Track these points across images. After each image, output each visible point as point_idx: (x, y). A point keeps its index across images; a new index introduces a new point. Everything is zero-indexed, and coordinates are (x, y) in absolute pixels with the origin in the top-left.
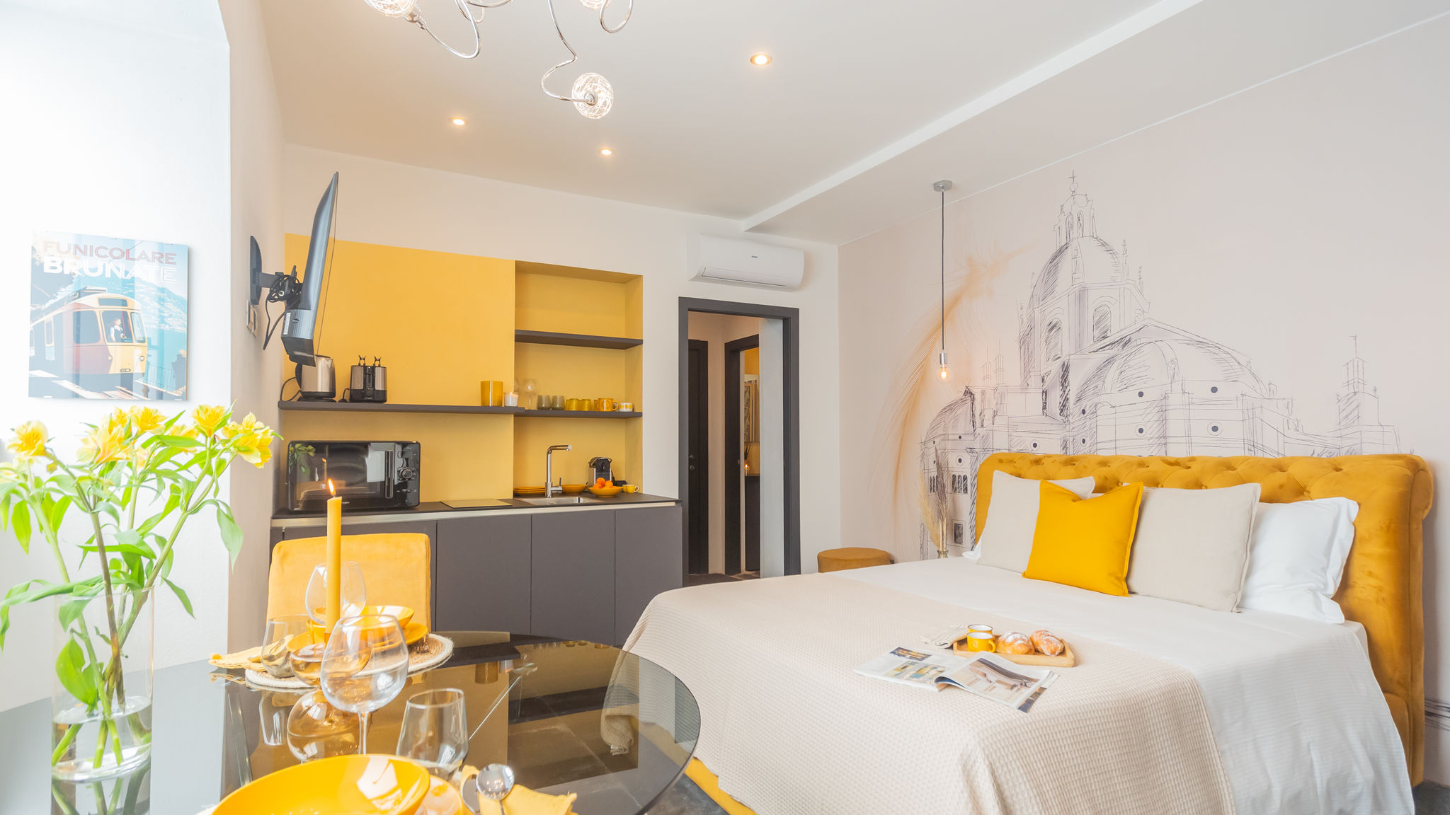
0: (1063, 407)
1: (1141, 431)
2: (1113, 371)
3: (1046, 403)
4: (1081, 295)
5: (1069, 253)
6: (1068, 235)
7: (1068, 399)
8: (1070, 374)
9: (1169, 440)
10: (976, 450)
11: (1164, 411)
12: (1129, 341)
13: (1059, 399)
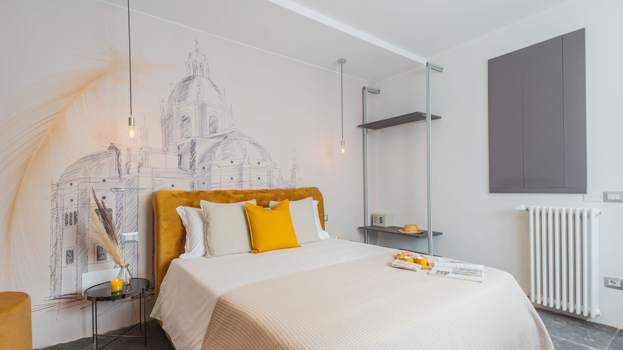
0: (192, 165)
1: (232, 179)
2: (219, 150)
3: (181, 161)
4: (202, 107)
5: (195, 82)
6: (194, 72)
7: (195, 161)
8: (196, 147)
9: (244, 183)
10: (121, 190)
11: (241, 170)
12: (227, 136)
13: (189, 160)
